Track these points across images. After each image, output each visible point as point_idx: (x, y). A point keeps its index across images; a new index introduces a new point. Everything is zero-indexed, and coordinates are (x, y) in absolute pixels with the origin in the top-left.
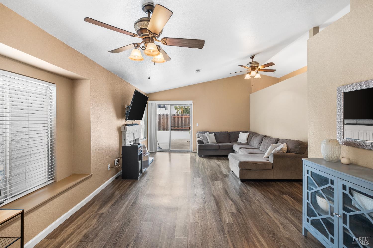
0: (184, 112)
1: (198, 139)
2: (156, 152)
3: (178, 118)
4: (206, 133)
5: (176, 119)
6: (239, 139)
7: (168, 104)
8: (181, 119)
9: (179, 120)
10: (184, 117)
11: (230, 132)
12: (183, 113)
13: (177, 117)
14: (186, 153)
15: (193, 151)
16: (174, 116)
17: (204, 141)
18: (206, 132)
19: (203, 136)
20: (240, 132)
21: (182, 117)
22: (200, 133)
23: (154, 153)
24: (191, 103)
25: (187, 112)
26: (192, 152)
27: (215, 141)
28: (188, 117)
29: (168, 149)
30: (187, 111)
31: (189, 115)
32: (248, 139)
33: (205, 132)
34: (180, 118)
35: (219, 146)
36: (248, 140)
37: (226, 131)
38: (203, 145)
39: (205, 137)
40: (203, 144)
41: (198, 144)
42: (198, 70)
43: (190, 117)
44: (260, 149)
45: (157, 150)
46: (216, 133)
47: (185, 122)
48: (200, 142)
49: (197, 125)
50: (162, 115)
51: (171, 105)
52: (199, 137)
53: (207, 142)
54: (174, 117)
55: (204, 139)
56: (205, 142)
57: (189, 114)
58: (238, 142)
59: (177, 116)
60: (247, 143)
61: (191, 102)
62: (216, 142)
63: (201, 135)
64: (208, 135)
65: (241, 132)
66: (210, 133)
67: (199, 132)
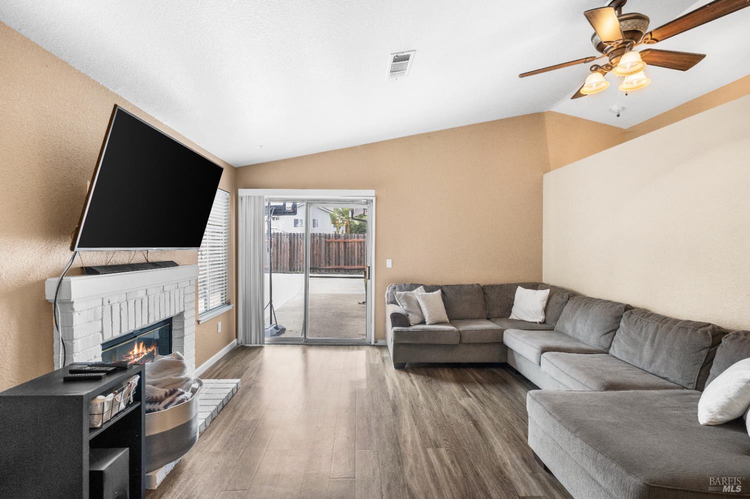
0: (353, 231)
1: (391, 309)
2: (263, 347)
3: (337, 243)
4: (415, 291)
5: (334, 246)
6: (514, 309)
7: (303, 200)
8: (345, 247)
9: (339, 248)
10: (351, 242)
11: (484, 286)
12: (351, 232)
13: (335, 242)
14: (356, 348)
15: (376, 342)
16: (329, 238)
17: (410, 315)
18: (417, 286)
19: (408, 299)
20: (517, 285)
21: (346, 241)
22: (397, 289)
23: (256, 348)
24: (371, 198)
25: (358, 232)
26: (373, 343)
27: (445, 317)
28: (361, 242)
29: (300, 335)
30: (358, 229)
31: (364, 237)
32: (546, 310)
33: (413, 286)
34: (343, 243)
35: (461, 334)
36: (549, 313)
37: (475, 283)
38: (408, 332)
39: (414, 304)
40: (410, 329)
41: (393, 325)
42: (401, 59)
43: (364, 242)
44: (611, 351)
45: (267, 339)
46: (445, 290)
47: (354, 254)
48: (399, 319)
49: (389, 263)
50: (299, 237)
51: (309, 203)
52: (394, 302)
53: (420, 320)
54: (327, 240)
55: (410, 310)
56: (413, 318)
57: (362, 235)
58: (513, 316)
59: (336, 239)
60: (544, 322)
61: (370, 193)
62: (447, 320)
63: (400, 295)
64: (424, 299)
65: (519, 287)
66: (429, 289)
67: (393, 286)
